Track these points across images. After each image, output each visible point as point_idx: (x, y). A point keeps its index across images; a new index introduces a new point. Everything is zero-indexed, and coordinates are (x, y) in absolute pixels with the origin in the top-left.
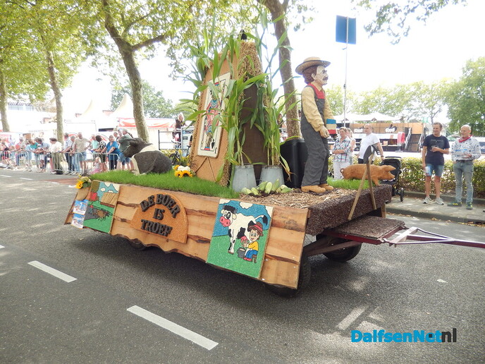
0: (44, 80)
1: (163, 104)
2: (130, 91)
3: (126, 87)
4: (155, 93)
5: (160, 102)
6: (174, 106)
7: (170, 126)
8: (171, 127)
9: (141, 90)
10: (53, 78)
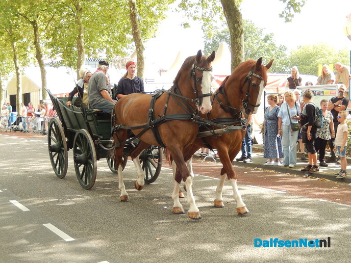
0: (124, 31)
1: (273, 52)
2: (228, 36)
3: (223, 32)
4: (263, 37)
5: (268, 50)
6: (288, 54)
7: (281, 84)
8: (283, 85)
9: (243, 36)
10: (135, 27)
